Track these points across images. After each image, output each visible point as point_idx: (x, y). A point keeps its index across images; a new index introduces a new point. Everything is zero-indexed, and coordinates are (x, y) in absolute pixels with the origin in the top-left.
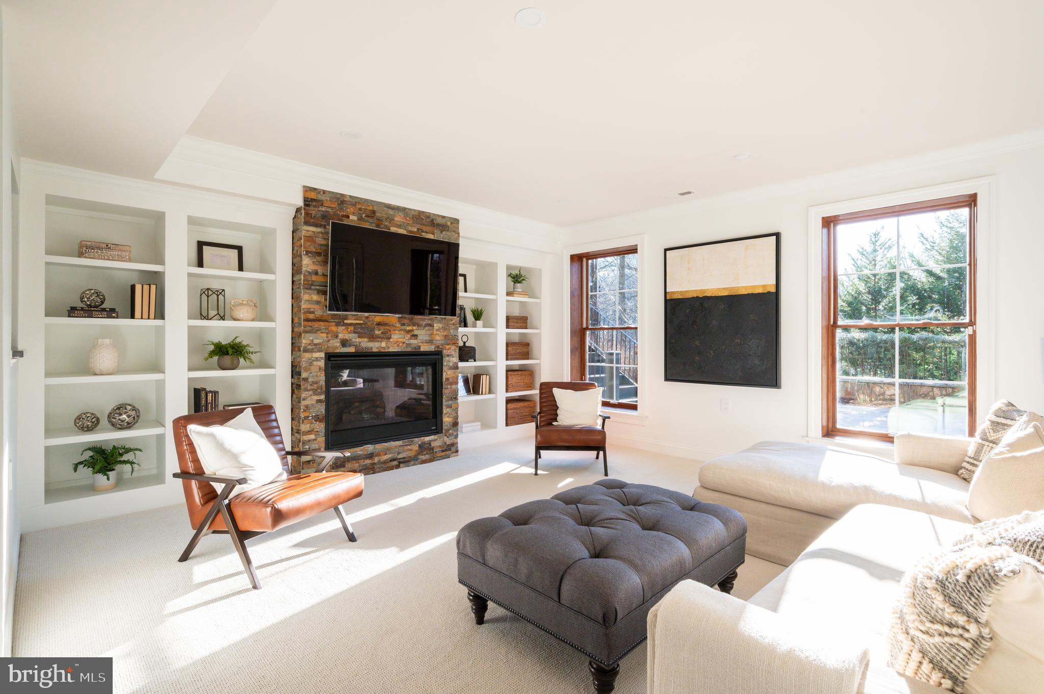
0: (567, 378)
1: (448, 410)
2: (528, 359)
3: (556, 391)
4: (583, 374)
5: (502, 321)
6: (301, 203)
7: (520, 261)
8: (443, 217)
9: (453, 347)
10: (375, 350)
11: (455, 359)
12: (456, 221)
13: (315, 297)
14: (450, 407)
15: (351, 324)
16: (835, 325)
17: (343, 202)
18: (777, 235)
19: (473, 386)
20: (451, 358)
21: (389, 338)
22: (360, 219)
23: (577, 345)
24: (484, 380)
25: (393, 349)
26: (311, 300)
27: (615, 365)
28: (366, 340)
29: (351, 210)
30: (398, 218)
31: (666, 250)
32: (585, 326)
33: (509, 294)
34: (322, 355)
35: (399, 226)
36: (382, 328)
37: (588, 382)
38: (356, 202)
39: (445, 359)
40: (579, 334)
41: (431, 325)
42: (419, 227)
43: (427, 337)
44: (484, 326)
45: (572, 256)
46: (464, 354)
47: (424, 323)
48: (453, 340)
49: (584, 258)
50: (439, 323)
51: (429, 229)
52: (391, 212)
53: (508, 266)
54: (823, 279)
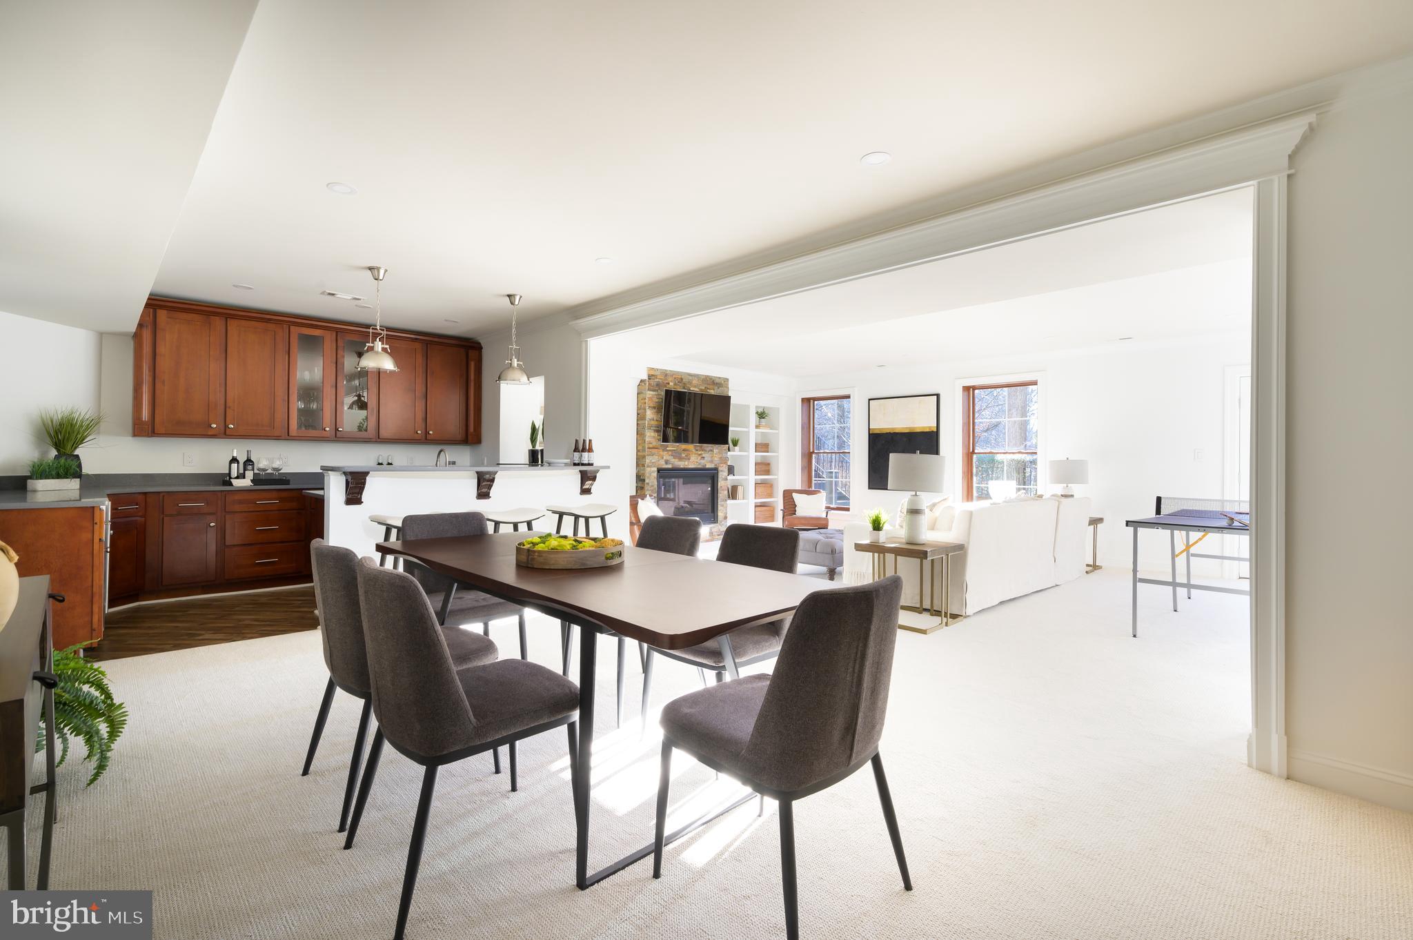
0: (799, 487)
1: (722, 508)
2: (769, 475)
3: (795, 495)
4: (810, 486)
5: (752, 447)
6: (645, 377)
7: (765, 402)
8: (720, 378)
9: (724, 465)
10: (682, 467)
11: (726, 474)
12: (727, 380)
13: (653, 434)
14: (723, 506)
15: (670, 450)
16: (973, 452)
17: (666, 375)
18: (938, 396)
19: (733, 494)
20: (723, 473)
21: (689, 459)
22: (675, 385)
23: (806, 465)
24: (740, 490)
25: (691, 466)
26: (651, 436)
27: (834, 479)
28: (677, 460)
29: (670, 379)
30: (694, 382)
31: (869, 400)
32: (811, 451)
33: (757, 427)
34: (656, 469)
35: (695, 387)
36: (686, 453)
37: (813, 489)
38: (673, 374)
39: (720, 474)
40: (808, 456)
41: (711, 450)
42: (706, 386)
43: (710, 459)
44: (740, 451)
45: (803, 399)
46: (731, 470)
47: (708, 449)
48: (724, 460)
49: (812, 401)
50: (717, 449)
51: (711, 387)
52: (690, 378)
53: (757, 407)
54: (963, 424)
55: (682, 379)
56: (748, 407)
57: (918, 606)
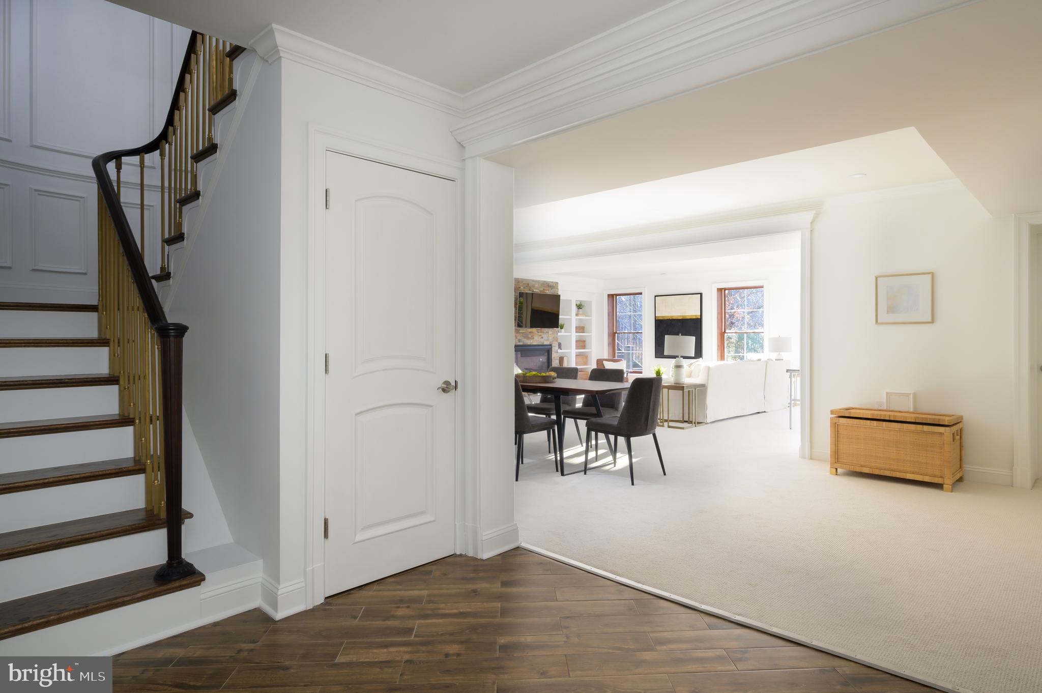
0: (606, 357)
2: (584, 349)
3: (605, 363)
4: (614, 357)
5: (574, 329)
7: (582, 298)
8: (552, 282)
9: (556, 342)
10: (529, 344)
11: (557, 348)
12: (557, 283)
15: (522, 333)
16: (725, 332)
17: (518, 282)
18: (701, 294)
19: (561, 362)
20: (555, 348)
21: (533, 338)
22: (524, 288)
23: (611, 341)
24: (565, 360)
25: (535, 343)
27: (631, 352)
28: (526, 339)
29: (521, 284)
30: (536, 286)
31: (655, 296)
32: (615, 331)
33: (577, 315)
35: (537, 289)
36: (531, 334)
37: (617, 359)
38: (523, 280)
39: (553, 348)
40: (613, 335)
41: (548, 332)
42: (543, 288)
43: (546, 338)
44: (565, 332)
45: (609, 295)
46: (560, 346)
47: (545, 332)
48: (556, 339)
49: (615, 296)
50: (551, 331)
51: (547, 289)
52: (534, 283)
53: (576, 301)
54: (718, 313)
55: (528, 284)
56: (570, 301)
57: (682, 419)
